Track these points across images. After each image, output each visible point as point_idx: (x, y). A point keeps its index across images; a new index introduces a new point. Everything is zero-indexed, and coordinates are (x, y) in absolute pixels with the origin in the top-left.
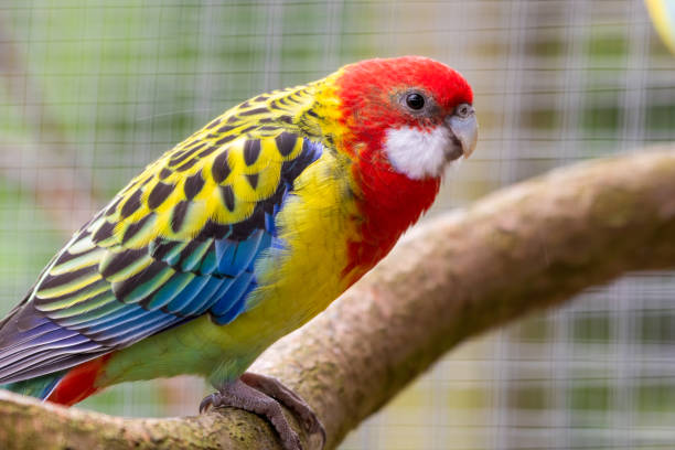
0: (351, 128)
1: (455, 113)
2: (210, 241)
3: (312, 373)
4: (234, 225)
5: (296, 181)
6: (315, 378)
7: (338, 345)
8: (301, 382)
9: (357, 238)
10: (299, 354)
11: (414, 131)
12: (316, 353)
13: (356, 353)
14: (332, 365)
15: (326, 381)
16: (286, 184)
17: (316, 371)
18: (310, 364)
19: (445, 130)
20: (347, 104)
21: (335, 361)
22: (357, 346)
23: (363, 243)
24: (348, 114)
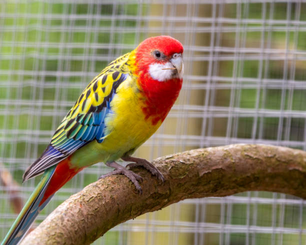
0: (138, 66)
1: (172, 58)
2: (91, 113)
3: (54, 237)
4: (98, 107)
5: (117, 89)
6: (55, 239)
7: (64, 226)
8: (48, 240)
9: (145, 106)
10: (49, 229)
11: (159, 65)
12: (56, 229)
13: (72, 229)
14: (62, 234)
15: (59, 240)
16: (113, 90)
17: (56, 236)
18: (53, 233)
19: (170, 63)
20: (138, 57)
21: (63, 232)
22: (72, 226)
23: (149, 107)
24: (137, 61)
